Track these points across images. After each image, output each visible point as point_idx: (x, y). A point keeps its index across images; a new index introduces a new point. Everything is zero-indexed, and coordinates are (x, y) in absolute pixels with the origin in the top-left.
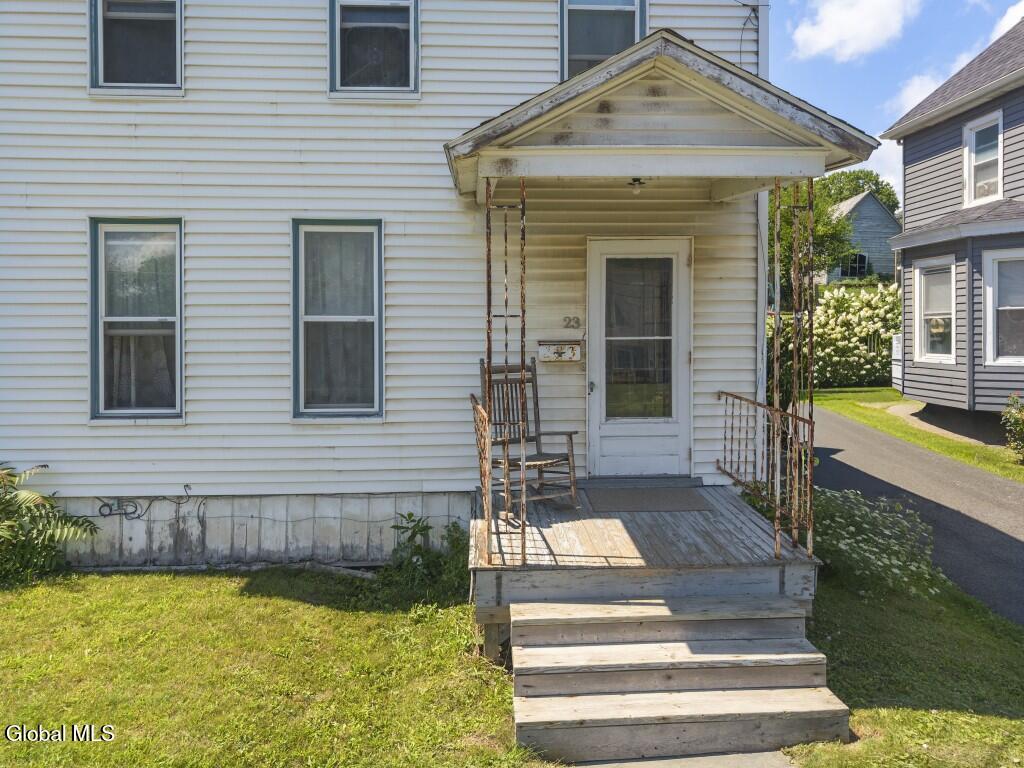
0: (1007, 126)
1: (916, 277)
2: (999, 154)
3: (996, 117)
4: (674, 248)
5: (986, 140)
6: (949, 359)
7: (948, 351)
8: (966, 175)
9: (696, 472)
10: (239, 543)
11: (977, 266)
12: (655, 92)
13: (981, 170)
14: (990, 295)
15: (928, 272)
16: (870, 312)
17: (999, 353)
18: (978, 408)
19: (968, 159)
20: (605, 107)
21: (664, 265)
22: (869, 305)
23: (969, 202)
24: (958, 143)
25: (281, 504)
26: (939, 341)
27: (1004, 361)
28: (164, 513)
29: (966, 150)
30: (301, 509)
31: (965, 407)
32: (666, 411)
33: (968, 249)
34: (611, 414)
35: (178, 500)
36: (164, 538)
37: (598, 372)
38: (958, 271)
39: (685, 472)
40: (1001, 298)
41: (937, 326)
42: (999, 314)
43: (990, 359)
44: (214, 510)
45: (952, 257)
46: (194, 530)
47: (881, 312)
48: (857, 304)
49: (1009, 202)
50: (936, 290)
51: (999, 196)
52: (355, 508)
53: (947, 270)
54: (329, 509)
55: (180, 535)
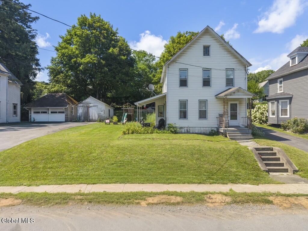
0: (284, 81)
1: (270, 103)
2: (282, 85)
3: (282, 79)
4: (237, 102)
5: (281, 82)
6: (274, 116)
7: (274, 115)
8: (278, 87)
9: (240, 125)
10: (193, 132)
11: (278, 102)
12: (238, 91)
13: (281, 87)
14: (280, 106)
15: (272, 103)
16: (264, 109)
17: (281, 115)
18: (279, 123)
19: (278, 85)
20: (234, 92)
21: (236, 104)
22: (264, 108)
23: (279, 92)
24: (277, 82)
25: (197, 128)
26: (273, 114)
27: (282, 116)
28: (186, 129)
29: (278, 84)
30: (199, 128)
31: (276, 123)
32: (236, 119)
33: (277, 100)
34: (231, 119)
35: (187, 127)
36: (186, 131)
37: (229, 115)
38: (276, 103)
39: (238, 125)
40: (282, 107)
41: (273, 111)
42: (281, 110)
43: (280, 116)
44: (191, 128)
45: (275, 101)
46: (189, 130)
47: (267, 109)
48: (262, 108)
49: (284, 93)
50: (273, 105)
51: (282, 91)
52: (204, 128)
53: (274, 103)
54: (202, 128)
55: (187, 131)
